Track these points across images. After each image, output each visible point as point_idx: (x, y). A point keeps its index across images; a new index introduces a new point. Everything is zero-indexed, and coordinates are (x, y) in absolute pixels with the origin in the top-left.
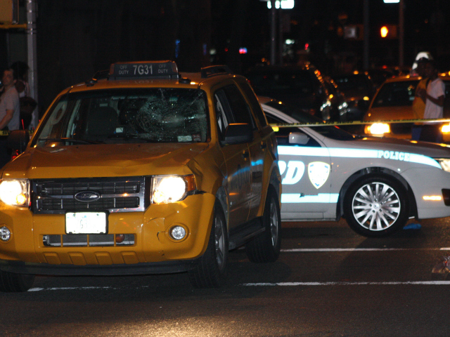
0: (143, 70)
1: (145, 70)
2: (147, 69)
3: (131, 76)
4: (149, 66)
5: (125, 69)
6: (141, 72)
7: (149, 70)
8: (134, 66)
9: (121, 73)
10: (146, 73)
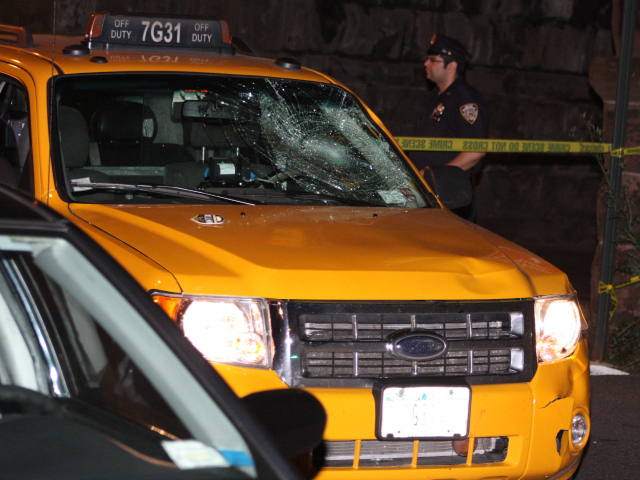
0: (160, 33)
1: (166, 34)
2: (169, 31)
3: (137, 44)
4: (174, 26)
5: (123, 28)
6: (157, 36)
7: (175, 33)
8: (144, 23)
9: (115, 35)
10: (168, 40)
